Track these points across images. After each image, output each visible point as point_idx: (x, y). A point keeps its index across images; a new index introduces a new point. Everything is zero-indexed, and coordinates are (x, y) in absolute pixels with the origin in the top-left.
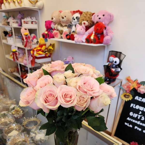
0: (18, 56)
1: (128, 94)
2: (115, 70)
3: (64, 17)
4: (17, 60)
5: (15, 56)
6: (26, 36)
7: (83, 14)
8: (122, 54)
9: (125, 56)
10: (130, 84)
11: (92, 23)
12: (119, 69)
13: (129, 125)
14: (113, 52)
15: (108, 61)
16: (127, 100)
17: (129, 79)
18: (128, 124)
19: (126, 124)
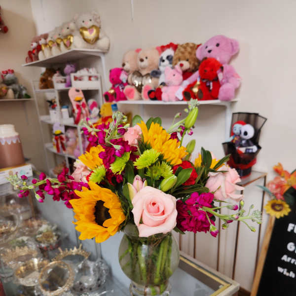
0: (64, 142)
1: (279, 201)
2: (246, 149)
3: (145, 59)
4: (64, 149)
5: (59, 141)
6: (78, 103)
7: (179, 47)
8: (259, 116)
9: (266, 119)
10: (283, 179)
11: (196, 64)
12: (255, 148)
13: (289, 272)
14: (241, 115)
15: (232, 134)
16: (279, 215)
17: (279, 169)
18: (286, 270)
19: (280, 270)
